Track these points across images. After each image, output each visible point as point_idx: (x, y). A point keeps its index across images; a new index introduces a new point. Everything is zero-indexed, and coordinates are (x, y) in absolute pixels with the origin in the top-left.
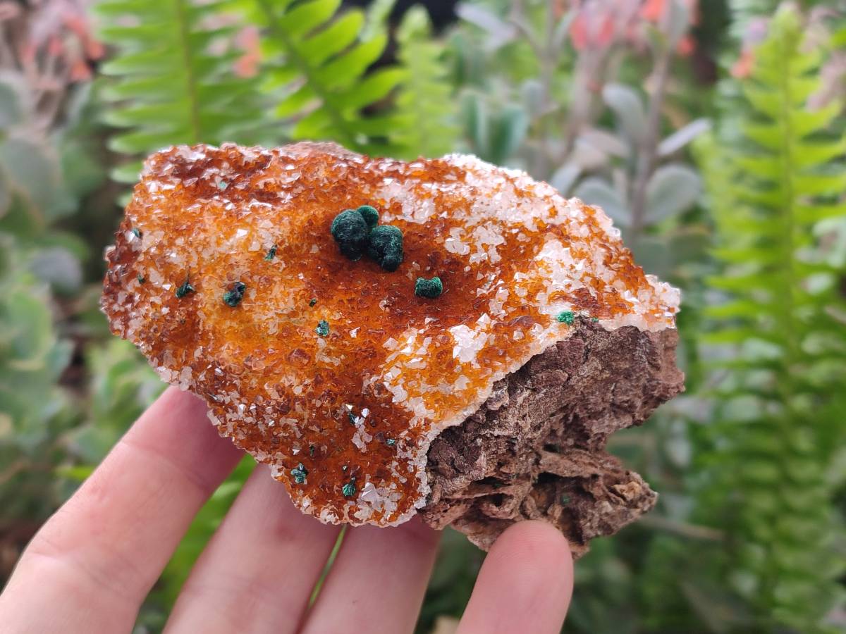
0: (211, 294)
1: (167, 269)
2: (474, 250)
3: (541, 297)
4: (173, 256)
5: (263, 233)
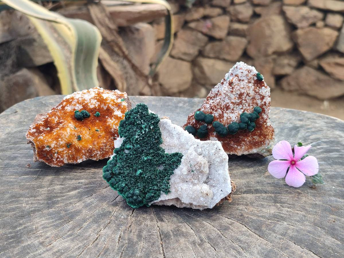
0: (75, 142)
1: (62, 146)
2: (95, 105)
3: (115, 101)
4: (61, 143)
5: (71, 126)
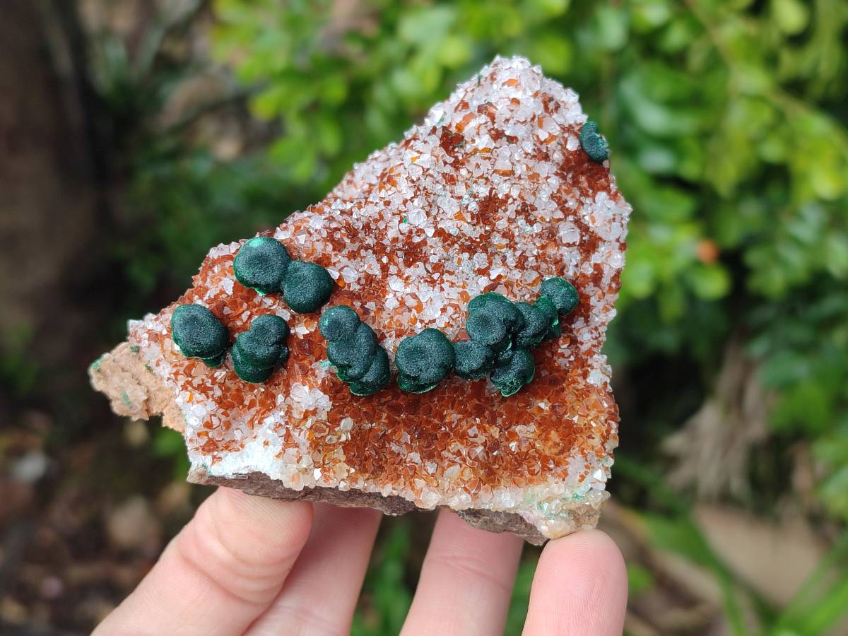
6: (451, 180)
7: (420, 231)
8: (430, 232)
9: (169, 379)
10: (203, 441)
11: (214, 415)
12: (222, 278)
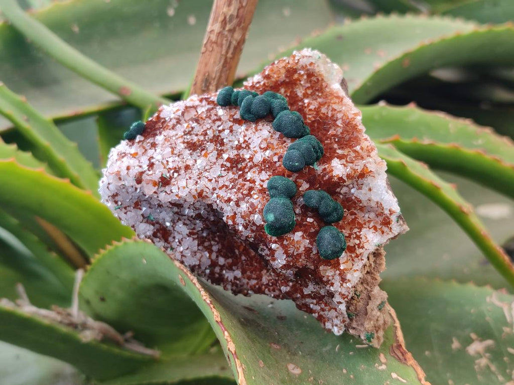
6: (187, 168)
7: (222, 166)
8: (221, 162)
9: (362, 260)
10: (385, 229)
11: (369, 227)
12: (295, 242)
